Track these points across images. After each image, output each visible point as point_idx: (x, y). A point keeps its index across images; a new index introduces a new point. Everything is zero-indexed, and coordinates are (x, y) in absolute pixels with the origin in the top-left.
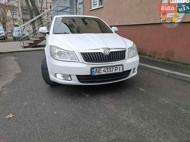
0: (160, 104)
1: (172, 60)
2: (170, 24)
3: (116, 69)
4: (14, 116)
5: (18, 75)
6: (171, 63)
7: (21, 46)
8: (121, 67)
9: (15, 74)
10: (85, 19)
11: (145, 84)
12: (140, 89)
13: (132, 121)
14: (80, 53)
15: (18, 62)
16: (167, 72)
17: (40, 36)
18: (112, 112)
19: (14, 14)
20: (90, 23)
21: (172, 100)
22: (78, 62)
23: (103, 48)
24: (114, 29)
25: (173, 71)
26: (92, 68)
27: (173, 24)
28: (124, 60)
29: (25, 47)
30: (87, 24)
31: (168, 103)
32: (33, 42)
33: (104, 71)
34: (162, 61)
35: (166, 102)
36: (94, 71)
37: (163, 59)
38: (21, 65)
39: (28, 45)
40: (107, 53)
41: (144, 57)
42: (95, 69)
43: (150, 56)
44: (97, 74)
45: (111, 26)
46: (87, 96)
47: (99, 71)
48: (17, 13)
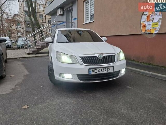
0: (145, 98)
1: (153, 64)
2: (150, 35)
3: (109, 69)
4: (29, 107)
5: (26, 76)
6: (153, 66)
7: (25, 53)
8: (112, 68)
9: (24, 75)
10: (79, 31)
11: (132, 83)
12: (128, 87)
13: (123, 111)
14: (80, 57)
15: (24, 66)
16: (149, 74)
17: (42, 45)
18: (107, 105)
19: (18, 27)
20: (84, 34)
21: (155, 96)
22: (78, 64)
23: (97, 53)
24: (104, 39)
25: (155, 73)
26: (90, 69)
27: (151, 34)
28: (114, 63)
29: (29, 54)
30: (81, 35)
31: (151, 98)
32: (36, 50)
33: (98, 71)
34: (145, 65)
35: (150, 97)
36: (91, 71)
37: (145, 63)
38: (28, 69)
39: (31, 52)
40: (101, 57)
41: (129, 61)
42: (92, 70)
43: (134, 61)
44: (93, 73)
45: (102, 37)
46: (85, 92)
47: (95, 71)
48: (21, 26)
